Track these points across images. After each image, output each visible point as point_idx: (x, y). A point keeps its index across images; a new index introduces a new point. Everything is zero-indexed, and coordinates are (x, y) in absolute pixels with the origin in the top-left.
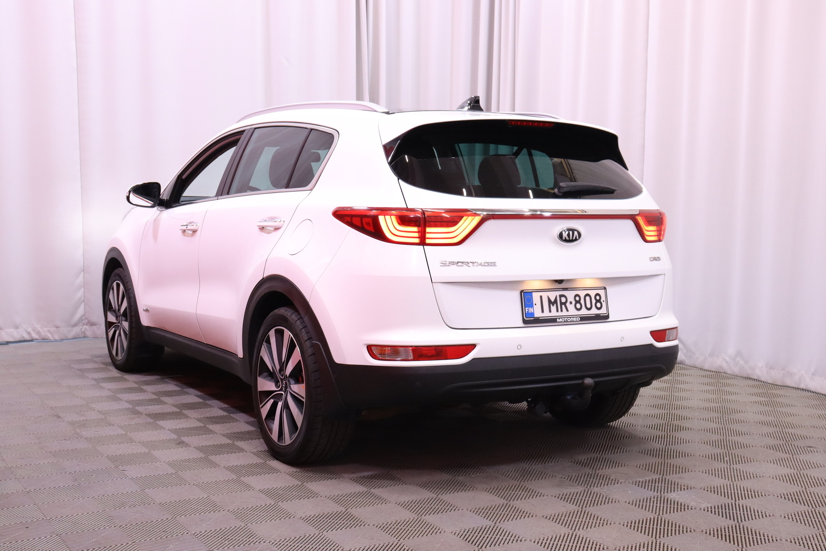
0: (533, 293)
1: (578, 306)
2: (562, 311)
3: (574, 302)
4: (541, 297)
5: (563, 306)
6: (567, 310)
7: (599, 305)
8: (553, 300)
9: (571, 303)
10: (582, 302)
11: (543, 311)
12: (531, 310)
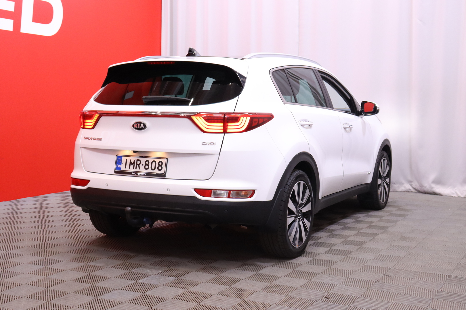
0: (123, 157)
1: (147, 167)
2: (136, 168)
3: (144, 164)
4: (127, 159)
5: (138, 166)
6: (139, 169)
7: (160, 168)
9: (143, 165)
10: (150, 165)
12: (120, 166)
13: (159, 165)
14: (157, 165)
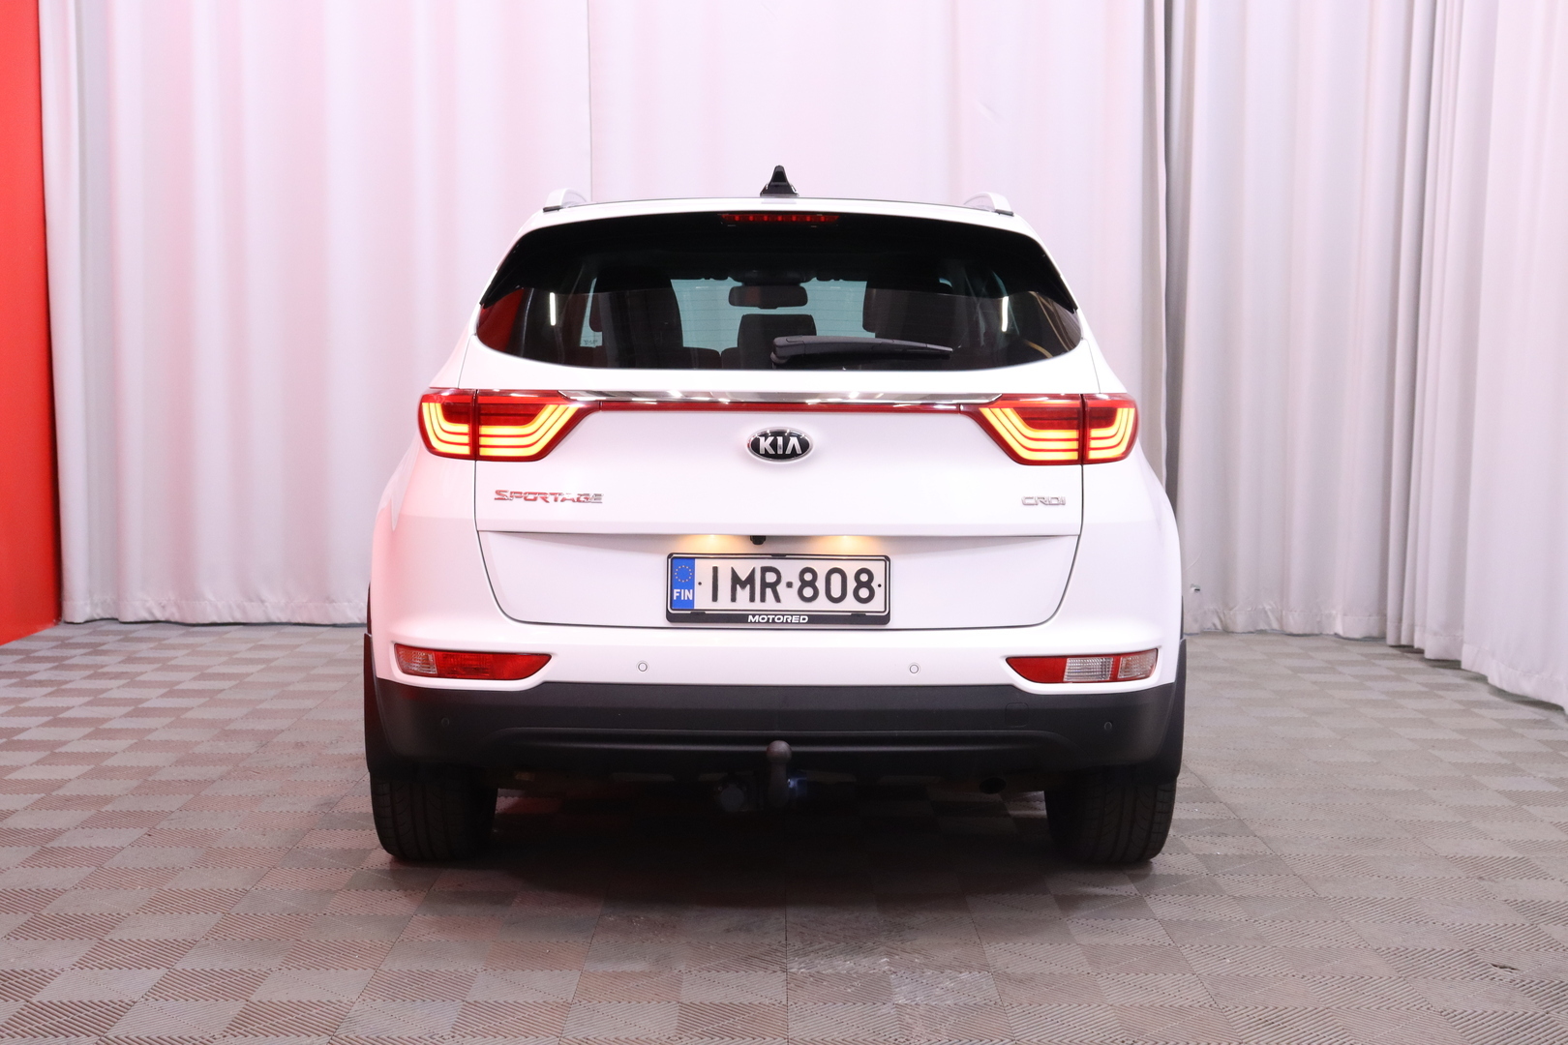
1: (808, 592)
2: (763, 599)
3: (797, 584)
4: (715, 570)
5: (769, 591)
6: (778, 599)
7: (864, 593)
8: (743, 577)
10: (821, 584)
11: (715, 598)
12: (687, 594)
13: (860, 585)
14: (851, 584)
